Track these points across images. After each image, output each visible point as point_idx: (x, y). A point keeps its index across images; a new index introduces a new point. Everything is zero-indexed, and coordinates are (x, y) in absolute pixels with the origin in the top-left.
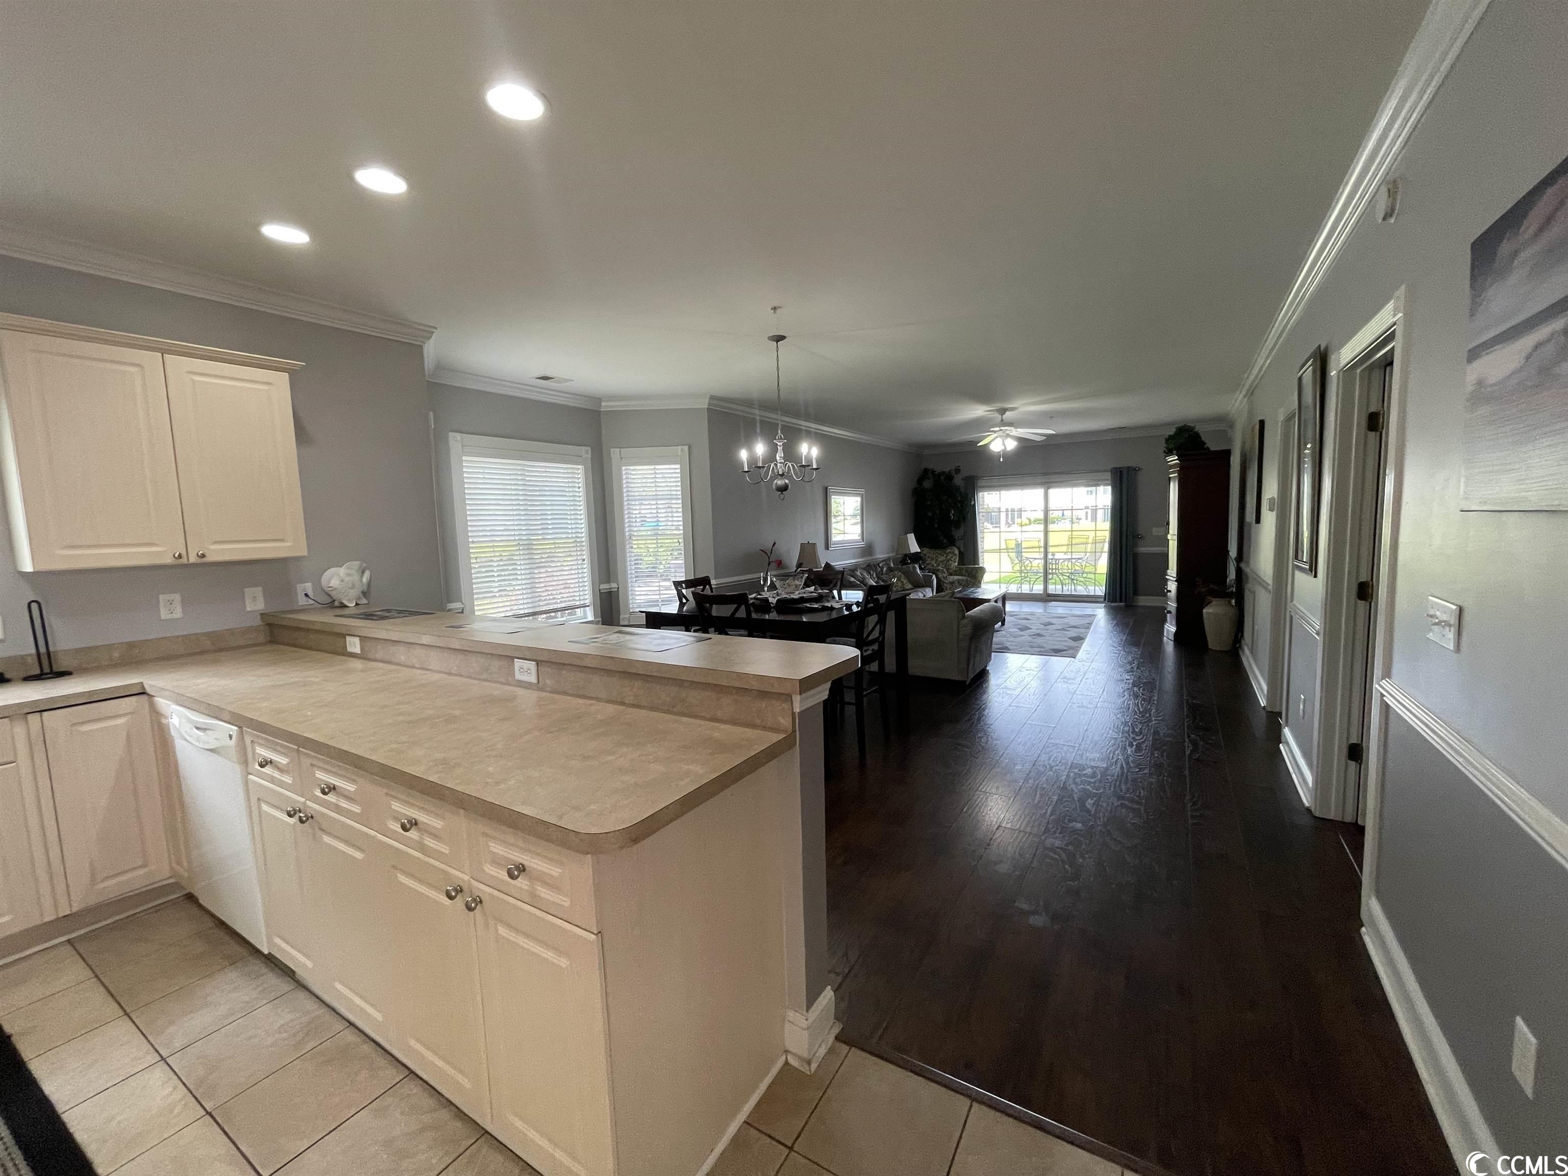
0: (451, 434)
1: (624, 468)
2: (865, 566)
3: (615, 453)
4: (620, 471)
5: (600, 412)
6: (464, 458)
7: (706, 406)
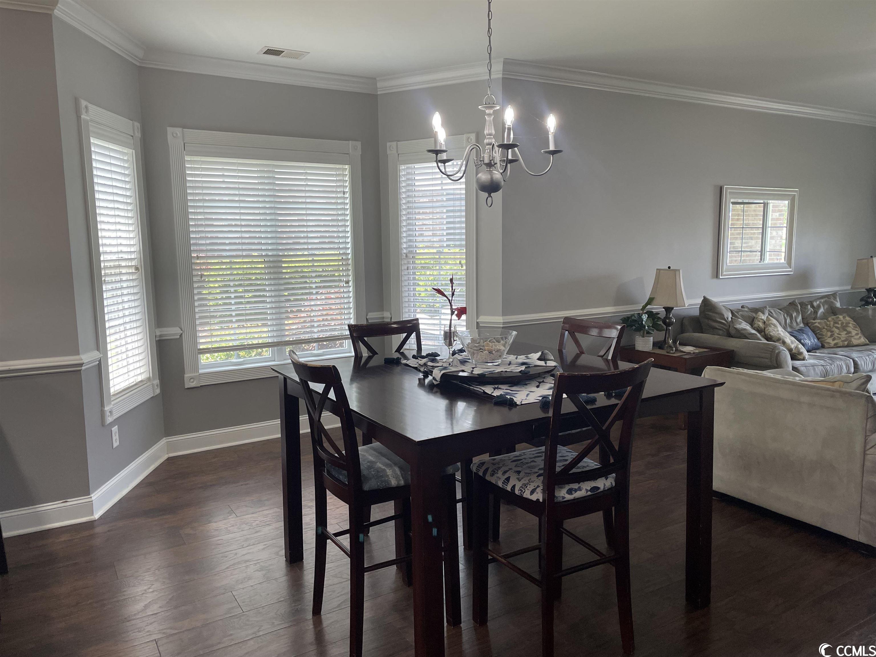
0: (170, 130)
1: (402, 167)
2: (786, 304)
3: (392, 148)
4: (396, 172)
5: (377, 96)
6: (187, 158)
7: (501, 76)
